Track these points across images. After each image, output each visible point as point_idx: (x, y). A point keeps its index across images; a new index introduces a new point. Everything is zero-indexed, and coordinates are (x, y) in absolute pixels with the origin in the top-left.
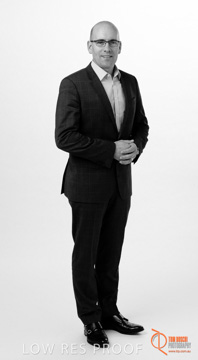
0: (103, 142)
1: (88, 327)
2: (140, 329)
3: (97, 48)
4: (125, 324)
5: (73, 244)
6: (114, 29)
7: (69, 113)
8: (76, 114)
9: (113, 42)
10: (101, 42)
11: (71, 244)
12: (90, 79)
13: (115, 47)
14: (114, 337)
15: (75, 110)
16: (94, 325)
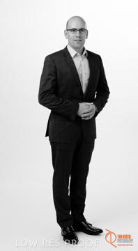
0: (70, 102)
1: (64, 229)
2: (101, 231)
3: (71, 34)
4: (90, 228)
5: (53, 171)
6: (83, 22)
7: (48, 80)
8: (53, 81)
9: (82, 30)
10: (74, 30)
11: (52, 171)
12: (65, 57)
13: (84, 34)
14: (82, 237)
15: (53, 78)
16: (68, 229)
